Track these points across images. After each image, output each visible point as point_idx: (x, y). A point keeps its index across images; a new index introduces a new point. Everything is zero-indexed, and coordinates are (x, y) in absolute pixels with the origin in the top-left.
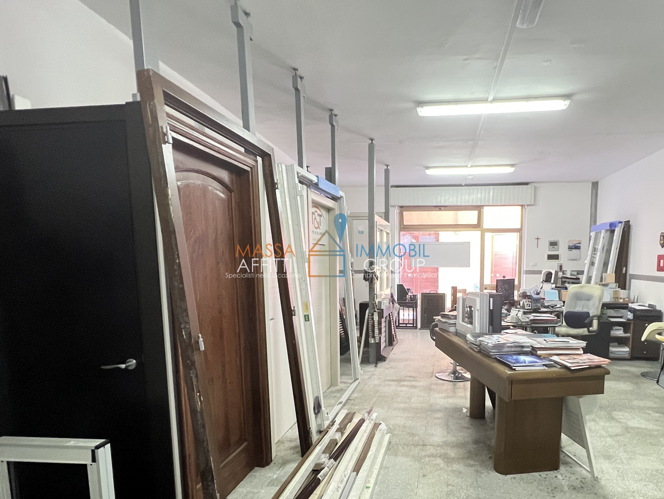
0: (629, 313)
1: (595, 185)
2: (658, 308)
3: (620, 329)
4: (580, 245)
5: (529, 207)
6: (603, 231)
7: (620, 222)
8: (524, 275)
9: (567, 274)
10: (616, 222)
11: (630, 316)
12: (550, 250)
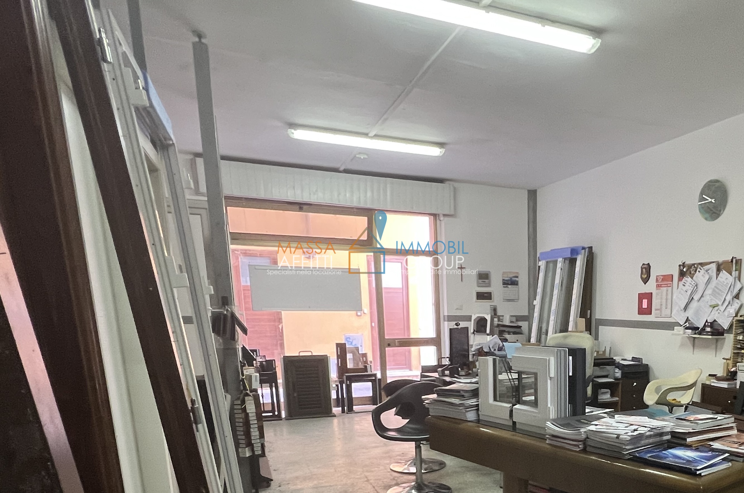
0: (617, 370)
1: (532, 195)
2: (644, 362)
3: (607, 392)
4: (517, 279)
5: (446, 219)
6: (560, 260)
7: (584, 248)
8: (446, 323)
9: (504, 320)
10: (578, 247)
11: (618, 374)
12: (479, 285)
